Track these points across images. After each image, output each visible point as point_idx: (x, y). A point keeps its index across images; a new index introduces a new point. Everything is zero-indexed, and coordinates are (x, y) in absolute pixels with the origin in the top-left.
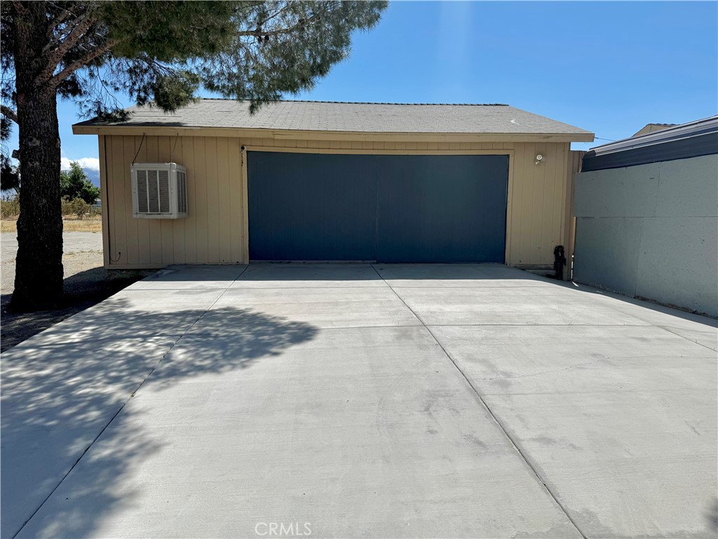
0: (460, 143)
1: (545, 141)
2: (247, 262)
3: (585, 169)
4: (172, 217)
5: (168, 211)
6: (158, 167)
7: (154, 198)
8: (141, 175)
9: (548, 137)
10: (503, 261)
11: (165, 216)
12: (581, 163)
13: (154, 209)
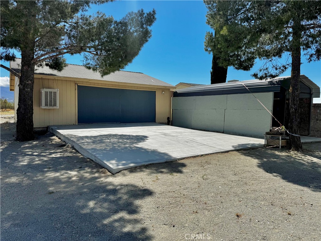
0: (131, 86)
1: (165, 88)
2: (77, 124)
3: (174, 96)
4: (57, 108)
5: (56, 106)
6: (53, 90)
7: (51, 101)
8: (46, 93)
9: (166, 87)
10: (155, 122)
11: (55, 107)
12: (173, 94)
13: (51, 105)
